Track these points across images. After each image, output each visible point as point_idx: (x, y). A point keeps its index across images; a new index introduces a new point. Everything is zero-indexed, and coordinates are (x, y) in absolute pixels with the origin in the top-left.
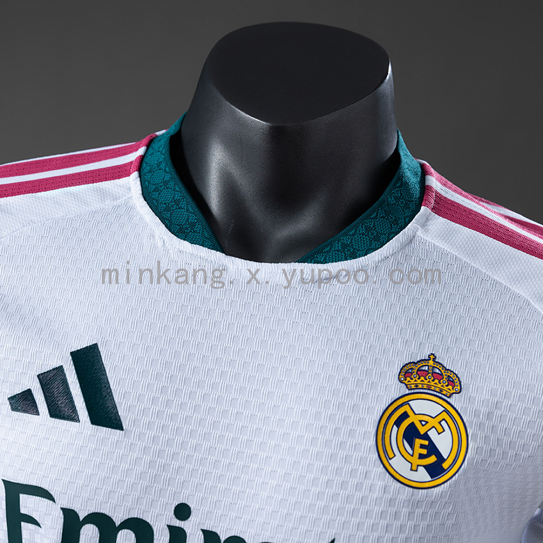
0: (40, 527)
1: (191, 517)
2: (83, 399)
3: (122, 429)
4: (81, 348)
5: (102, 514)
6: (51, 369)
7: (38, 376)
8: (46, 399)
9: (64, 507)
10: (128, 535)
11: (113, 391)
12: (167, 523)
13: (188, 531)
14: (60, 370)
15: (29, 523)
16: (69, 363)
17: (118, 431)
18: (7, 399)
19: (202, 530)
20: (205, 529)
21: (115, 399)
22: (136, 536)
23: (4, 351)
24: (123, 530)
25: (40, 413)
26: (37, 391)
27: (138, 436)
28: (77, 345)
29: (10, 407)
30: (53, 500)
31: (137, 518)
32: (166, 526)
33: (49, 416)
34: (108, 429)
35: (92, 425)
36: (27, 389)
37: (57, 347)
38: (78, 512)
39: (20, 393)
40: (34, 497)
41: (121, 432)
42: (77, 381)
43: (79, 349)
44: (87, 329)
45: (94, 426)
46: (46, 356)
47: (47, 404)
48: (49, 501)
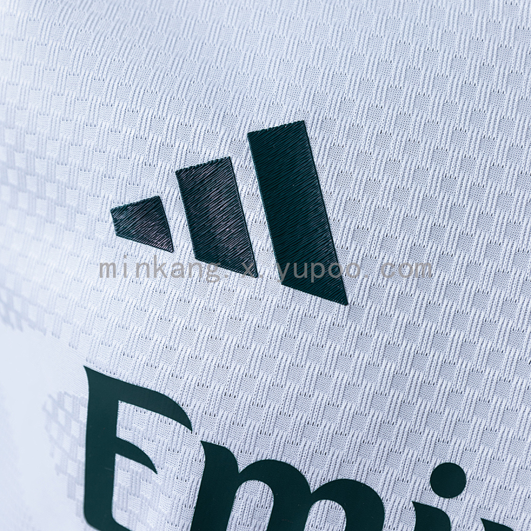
0: (156, 472)
1: (464, 492)
2: (267, 231)
3: (345, 303)
4: (271, 126)
5: (285, 464)
6: (206, 162)
7: (178, 173)
8: (189, 222)
9: (209, 441)
10: (332, 513)
11: (331, 222)
12: (413, 499)
13: (455, 520)
14: (224, 166)
15: (130, 458)
16: (244, 153)
17: (337, 305)
18: (108, 211)
19: (484, 521)
20: (491, 519)
21: (334, 240)
22: (348, 515)
23: (113, 116)
24: (323, 501)
25: (175, 248)
26: (173, 203)
27: (375, 319)
28: (263, 120)
29: (113, 228)
30: (188, 424)
31: (354, 482)
32: (411, 504)
33: (193, 255)
34: (314, 297)
35: (282, 287)
36: (153, 195)
37: (221, 118)
38: (235, 454)
39: (137, 204)
40: (149, 412)
41: (342, 306)
42: (259, 192)
43: (266, 128)
44: (285, 92)
45: (287, 288)
46: (197, 136)
47: (191, 231)
48: (179, 424)
